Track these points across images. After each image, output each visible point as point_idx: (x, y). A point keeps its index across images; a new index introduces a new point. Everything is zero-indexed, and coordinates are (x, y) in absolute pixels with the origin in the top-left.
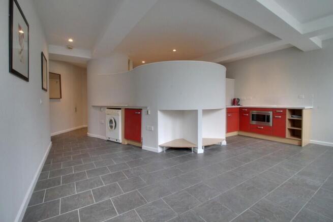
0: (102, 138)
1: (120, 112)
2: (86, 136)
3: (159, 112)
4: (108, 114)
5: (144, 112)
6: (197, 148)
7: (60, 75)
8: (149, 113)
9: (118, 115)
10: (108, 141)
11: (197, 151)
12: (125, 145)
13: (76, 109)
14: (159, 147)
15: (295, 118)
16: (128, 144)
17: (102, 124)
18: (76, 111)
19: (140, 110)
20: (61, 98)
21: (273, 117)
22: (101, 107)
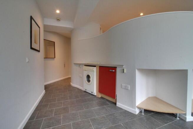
0: (81, 89)
1: (95, 69)
2: (70, 86)
4: (85, 70)
5: (118, 70)
6: (185, 114)
7: (54, 42)
8: (125, 71)
9: (93, 71)
10: (85, 91)
11: (186, 118)
12: (99, 98)
13: (64, 65)
14: (137, 109)
16: (102, 98)
17: (81, 77)
18: (65, 66)
19: (115, 68)
20: (55, 58)
22: (80, 65)
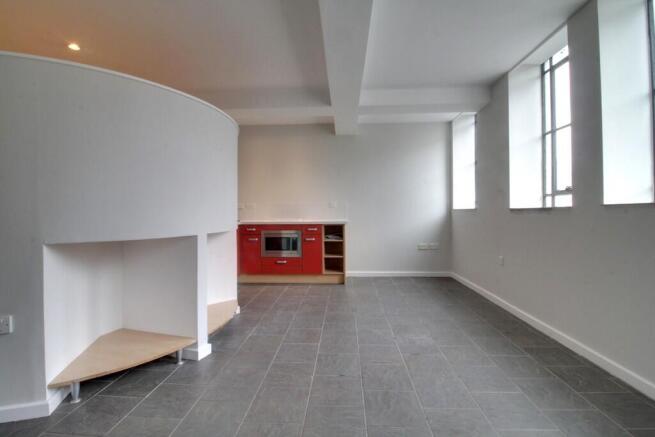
3: (46, 251)
6: (196, 345)
11: (197, 354)
15: (332, 239)
21: (304, 241)
